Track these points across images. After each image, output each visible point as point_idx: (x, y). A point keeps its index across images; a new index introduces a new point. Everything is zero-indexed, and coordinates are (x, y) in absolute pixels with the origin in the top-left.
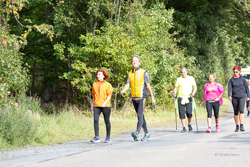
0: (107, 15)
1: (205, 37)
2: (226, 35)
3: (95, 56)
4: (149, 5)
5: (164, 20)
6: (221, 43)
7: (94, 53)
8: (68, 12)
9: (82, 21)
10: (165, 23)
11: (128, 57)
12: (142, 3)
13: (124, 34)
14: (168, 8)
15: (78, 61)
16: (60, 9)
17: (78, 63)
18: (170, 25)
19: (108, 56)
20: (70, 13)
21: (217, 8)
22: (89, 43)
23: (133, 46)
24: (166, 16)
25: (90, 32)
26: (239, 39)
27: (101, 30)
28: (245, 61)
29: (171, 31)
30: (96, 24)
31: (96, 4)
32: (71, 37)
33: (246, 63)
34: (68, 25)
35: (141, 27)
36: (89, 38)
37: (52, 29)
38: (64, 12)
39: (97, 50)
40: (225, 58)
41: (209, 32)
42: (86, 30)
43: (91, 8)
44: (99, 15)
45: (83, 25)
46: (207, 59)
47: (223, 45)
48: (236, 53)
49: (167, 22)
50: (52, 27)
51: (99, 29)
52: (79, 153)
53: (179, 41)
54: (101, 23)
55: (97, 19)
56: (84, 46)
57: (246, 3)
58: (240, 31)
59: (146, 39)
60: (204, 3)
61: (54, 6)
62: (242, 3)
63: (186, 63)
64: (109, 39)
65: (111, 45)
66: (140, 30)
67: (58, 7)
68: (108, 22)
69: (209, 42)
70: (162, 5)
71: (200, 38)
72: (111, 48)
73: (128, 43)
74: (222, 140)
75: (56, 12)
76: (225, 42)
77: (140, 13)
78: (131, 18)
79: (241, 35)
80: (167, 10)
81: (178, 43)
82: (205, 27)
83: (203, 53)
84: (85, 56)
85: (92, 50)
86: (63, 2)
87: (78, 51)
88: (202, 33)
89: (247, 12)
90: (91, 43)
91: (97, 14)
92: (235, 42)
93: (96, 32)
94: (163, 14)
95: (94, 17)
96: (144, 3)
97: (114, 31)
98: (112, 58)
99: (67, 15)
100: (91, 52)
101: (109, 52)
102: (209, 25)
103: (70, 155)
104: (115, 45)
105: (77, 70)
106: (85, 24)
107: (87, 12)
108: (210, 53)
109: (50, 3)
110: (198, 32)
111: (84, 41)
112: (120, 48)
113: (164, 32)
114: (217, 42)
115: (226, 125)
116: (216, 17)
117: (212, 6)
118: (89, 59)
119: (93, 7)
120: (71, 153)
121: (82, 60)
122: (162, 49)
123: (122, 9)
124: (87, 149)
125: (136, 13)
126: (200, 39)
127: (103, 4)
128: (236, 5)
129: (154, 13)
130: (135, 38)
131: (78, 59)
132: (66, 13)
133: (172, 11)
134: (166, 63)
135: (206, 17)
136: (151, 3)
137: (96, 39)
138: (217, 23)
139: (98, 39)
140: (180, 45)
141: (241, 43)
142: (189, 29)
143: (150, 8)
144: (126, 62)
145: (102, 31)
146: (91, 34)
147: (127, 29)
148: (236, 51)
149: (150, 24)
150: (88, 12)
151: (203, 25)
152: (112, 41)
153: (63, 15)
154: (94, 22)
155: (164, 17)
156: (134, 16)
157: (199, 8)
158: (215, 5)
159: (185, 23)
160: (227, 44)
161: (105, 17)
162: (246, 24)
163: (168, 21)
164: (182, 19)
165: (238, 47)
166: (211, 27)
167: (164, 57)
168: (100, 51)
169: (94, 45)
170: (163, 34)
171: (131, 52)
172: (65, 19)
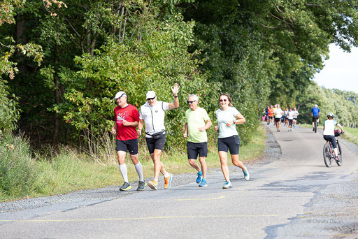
0: (108, 28)
1: (232, 55)
2: (259, 50)
3: (94, 83)
4: (162, 17)
5: (183, 35)
6: (252, 62)
7: (92, 79)
8: (59, 26)
10: (183, 39)
11: (136, 84)
12: (154, 14)
13: (131, 54)
14: (187, 19)
15: (73, 90)
16: (49, 22)
17: (73, 93)
18: (189, 42)
19: (110, 83)
20: (62, 28)
21: (247, 16)
22: (85, 67)
23: (143, 70)
24: (185, 31)
25: (87, 52)
26: (275, 54)
27: (101, 49)
28: (284, 84)
29: (191, 50)
30: (95, 41)
31: (95, 16)
32: (60, 57)
33: (286, 86)
34: (59, 42)
35: (152, 45)
36: (85, 60)
37: (40, 49)
38: (54, 26)
39: (97, 76)
40: (257, 82)
41: (238, 47)
43: (88, 21)
44: (99, 30)
46: (235, 84)
47: (255, 64)
48: (271, 73)
49: (185, 39)
50: (41, 47)
51: (99, 49)
53: (202, 63)
54: (101, 41)
55: (96, 34)
56: (79, 70)
57: (286, 9)
58: (278, 44)
59: (159, 61)
60: (232, 11)
61: (41, 18)
62: (281, 8)
63: (210, 90)
64: (111, 62)
65: (115, 69)
66: (151, 50)
68: (110, 39)
69: (238, 61)
70: (179, 16)
71: (226, 56)
72: (115, 72)
73: (136, 67)
75: (43, 26)
76: (258, 60)
77: (151, 26)
78: (140, 34)
79: (279, 49)
80: (186, 22)
81: (200, 65)
82: (233, 42)
83: (230, 76)
84: (81, 83)
85: (90, 75)
86: (56, 15)
87: (72, 76)
88: (228, 48)
89: (288, 20)
90: (89, 67)
91: (96, 29)
92: (271, 58)
93: (95, 53)
94: (180, 27)
95: (92, 32)
96: (157, 14)
97: (118, 51)
98: (115, 85)
99: (58, 30)
100: (88, 78)
101: (111, 78)
102: (237, 39)
104: (120, 69)
105: (72, 101)
106: (81, 42)
107: (84, 26)
108: (239, 75)
109: (36, 15)
110: (223, 49)
111: (80, 64)
112: (126, 72)
113: (182, 52)
114: (247, 61)
115: (263, 171)
116: (246, 28)
117: (241, 14)
118: (87, 86)
119: (91, 21)
121: (77, 89)
122: (179, 73)
123: (127, 21)
125: (146, 27)
126: (226, 58)
127: (103, 16)
128: (273, 11)
129: (168, 26)
130: (145, 59)
131: (72, 87)
132: (56, 27)
133: (193, 24)
134: (185, 92)
135: (234, 28)
136: (164, 14)
137: (95, 61)
138: (249, 36)
139: (98, 62)
140: (202, 68)
141: (278, 59)
142: (212, 45)
143: (163, 20)
144: (134, 90)
145: (103, 51)
146: (89, 55)
147: (135, 48)
148: (272, 70)
149: (164, 42)
151: (230, 39)
152: (116, 63)
153: (53, 30)
154: (92, 39)
155: (182, 32)
156: (143, 31)
157: (226, 18)
158: (245, 13)
159: (208, 39)
160: (260, 63)
161: (106, 32)
162: (286, 35)
163: (187, 37)
164: (204, 33)
165: (274, 65)
166: (240, 41)
167: (182, 83)
168: (101, 77)
169: (92, 68)
170: (181, 53)
171: (139, 78)
172: (56, 34)
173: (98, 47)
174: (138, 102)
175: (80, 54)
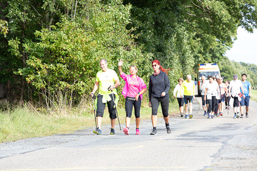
0: (63, 11)
1: (163, 34)
2: (184, 31)
3: (51, 52)
4: (106, 1)
5: (121, 15)
6: (179, 40)
7: (49, 49)
8: (23, 7)
9: (38, 16)
10: (122, 18)
11: (84, 53)
13: (80, 30)
14: (125, 3)
15: (33, 57)
16: (15, 4)
17: (33, 60)
18: (127, 21)
19: (63, 52)
20: (25, 8)
21: (175, 4)
22: (44, 39)
23: (89, 42)
24: (124, 12)
25: (45, 28)
26: (197, 36)
27: (56, 25)
28: (204, 58)
29: (128, 27)
30: (52, 19)
32: (26, 32)
33: (205, 59)
34: (22, 19)
35: (98, 23)
36: (44, 34)
37: (6, 24)
38: (19, 7)
39: (53, 46)
40: (183, 55)
41: (167, 28)
42: (41, 25)
43: (46, 3)
44: (55, 11)
45: (38, 20)
46: (165, 56)
47: (181, 41)
48: (195, 50)
49: (124, 18)
50: (6, 22)
51: (55, 25)
52: (34, 151)
53: (137, 37)
54: (57, 19)
55: (53, 14)
56: (39, 41)
58: (199, 28)
59: (103, 35)
61: (9, 1)
63: (144, 59)
64: (64, 36)
65: (67, 41)
66: (96, 26)
67: (13, 1)
68: (64, 18)
69: (168, 39)
71: (158, 34)
72: (67, 43)
73: (84, 39)
74: (180, 138)
75: (10, 7)
76: (183, 38)
77: (97, 8)
78: (87, 14)
79: (201, 32)
80: (125, 5)
81: (135, 39)
82: (163, 23)
83: (161, 50)
84: (40, 52)
85: (47, 46)
87: (33, 47)
88: (160, 28)
89: (206, 8)
90: (46, 39)
91: (52, 10)
92: (194, 39)
93: (51, 28)
94: (120, 10)
95: (50, 12)
97: (70, 27)
98: (68, 54)
99: (22, 10)
100: (46, 49)
101: (64, 48)
102: (167, 21)
104: (71, 41)
105: (33, 66)
106: (41, 19)
107: (42, 8)
108: (169, 49)
110: (156, 29)
111: (40, 37)
112: (76, 44)
113: (121, 28)
114: (175, 38)
116: (174, 13)
117: (170, 2)
118: (45, 55)
119: (49, 3)
120: (25, 151)
121: (37, 56)
122: (119, 45)
123: (78, 4)
124: (42, 147)
125: (93, 9)
126: (158, 35)
128: (195, 1)
129: (111, 8)
130: (91, 34)
131: (33, 55)
132: (21, 8)
133: (130, 7)
135: (164, 13)
137: (51, 35)
138: (176, 19)
139: (53, 35)
140: (138, 41)
141: (199, 39)
142: (146, 25)
143: (107, 4)
144: (82, 58)
145: (58, 27)
146: (47, 30)
147: (83, 25)
148: (195, 47)
149: (107, 20)
150: (44, 7)
151: (161, 21)
152: (68, 37)
153: (18, 10)
154: (50, 17)
155: (121, 13)
156: (90, 12)
157: (157, 4)
159: (143, 19)
160: (185, 41)
161: (61, 13)
162: (205, 20)
163: (125, 17)
164: (140, 15)
165: (197, 44)
166: (169, 23)
167: (121, 53)
168: (56, 47)
169: (49, 40)
170: (120, 30)
171: (87, 48)
172: (20, 13)
173: (54, 23)
174: (85, 68)
175: (40, 29)
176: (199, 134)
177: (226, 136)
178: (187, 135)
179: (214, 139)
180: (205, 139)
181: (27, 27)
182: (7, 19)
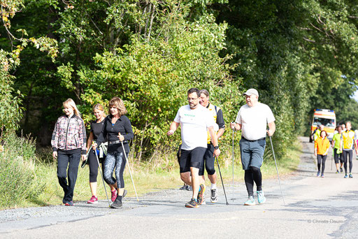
0: (134, 28)
1: (269, 65)
2: (299, 63)
3: (115, 85)
4: (193, 17)
5: (213, 38)
6: (291, 74)
7: (113, 80)
8: (80, 21)
9: (98, 35)
10: (214, 42)
11: (161, 87)
12: (183, 14)
13: (156, 55)
14: (219, 21)
15: (91, 91)
16: (70, 17)
17: (91, 94)
18: (220, 46)
19: (132, 85)
20: (83, 23)
21: (287, 25)
22: (106, 66)
23: (168, 72)
24: (214, 32)
25: (109, 51)
26: (316, 70)
27: (124, 48)
28: (324, 100)
29: (222, 54)
30: (118, 39)
31: (118, 12)
32: (82, 56)
33: (326, 102)
34: (80, 38)
35: (180, 46)
36: (106, 59)
37: (55, 44)
38: (74, 21)
39: (119, 76)
40: (295, 95)
41: (276, 58)
42: (103, 47)
43: (110, 16)
44: (122, 27)
45: (100, 41)
46: (270, 95)
47: (294, 76)
48: (312, 89)
49: (216, 42)
50: (56, 42)
51: (122, 48)
52: (87, 218)
53: (233, 69)
54: (125, 40)
55: (119, 33)
56: (100, 69)
57: (328, 20)
58: (319, 58)
59: (187, 64)
60: (270, 17)
61: (61, 11)
62: (323, 19)
63: (242, 99)
64: (134, 63)
65: (138, 70)
66: (178, 51)
67: (66, 13)
68: (135, 38)
69: (275, 72)
70: (211, 17)
71: (263, 65)
72: (137, 73)
73: (161, 69)
74: (288, 208)
75: (62, 19)
76: (297, 72)
77: (181, 25)
78: (166, 34)
79: (320, 64)
80: (218, 24)
81: (231, 71)
82: (271, 51)
83: (266, 87)
84: (101, 83)
85: (111, 76)
86: (73, 7)
87: (91, 76)
88: (266, 59)
89: (329, 32)
90: (109, 67)
91: (118, 25)
92: (311, 73)
93: (117, 51)
94: (211, 30)
95: (115, 30)
96: (186, 14)
97: (142, 51)
98: (138, 88)
99: (79, 25)
100: (108, 79)
101: (134, 80)
102: (275, 48)
103: (75, 221)
104: (143, 71)
105: (90, 103)
106: (103, 39)
107: (105, 22)
108: (276, 86)
109: (56, 7)
110: (259, 58)
111: (101, 63)
112: (149, 74)
113: (213, 55)
114: (285, 72)
115: (293, 187)
116: (285, 37)
117: (280, 22)
118: (107, 88)
119: (114, 14)
120: (76, 218)
121: (96, 89)
122: (208, 78)
123: (155, 20)
124: (98, 213)
125: (174, 27)
126: (262, 67)
127: (128, 12)
128: (314, 21)
129: (198, 27)
130: (170, 61)
131: (91, 87)
132: (77, 22)
133: (225, 26)
134: (213, 99)
135: (272, 37)
136: (195, 14)
137: (117, 60)
138: (287, 45)
139: (119, 62)
140: (234, 74)
141: (318, 74)
142: (247, 52)
143: (194, 21)
144: (157, 94)
145: (125, 51)
146: (111, 53)
147: (160, 49)
148: (312, 85)
149: (192, 43)
150: (107, 21)
151: (268, 48)
152: (139, 64)
153: (73, 25)
154: (115, 37)
155: (213, 35)
156: (171, 32)
157: (262, 23)
158: (284, 21)
159: (242, 44)
160: (299, 76)
161: (131, 31)
162: (328, 49)
163: (218, 40)
164: (238, 38)
165: (315, 80)
166: (278, 50)
167: (211, 89)
168: (122, 78)
169: (113, 69)
170: (211, 57)
171: (164, 81)
172: (76, 29)
173: (121, 45)
174: (161, 107)
175: (101, 52)
176: (314, 204)
177: (351, 208)
178: (298, 204)
179: (334, 211)
180: (322, 211)
181: (84, 49)
182: (57, 37)
